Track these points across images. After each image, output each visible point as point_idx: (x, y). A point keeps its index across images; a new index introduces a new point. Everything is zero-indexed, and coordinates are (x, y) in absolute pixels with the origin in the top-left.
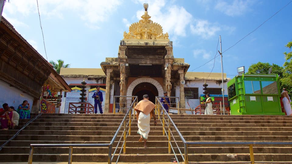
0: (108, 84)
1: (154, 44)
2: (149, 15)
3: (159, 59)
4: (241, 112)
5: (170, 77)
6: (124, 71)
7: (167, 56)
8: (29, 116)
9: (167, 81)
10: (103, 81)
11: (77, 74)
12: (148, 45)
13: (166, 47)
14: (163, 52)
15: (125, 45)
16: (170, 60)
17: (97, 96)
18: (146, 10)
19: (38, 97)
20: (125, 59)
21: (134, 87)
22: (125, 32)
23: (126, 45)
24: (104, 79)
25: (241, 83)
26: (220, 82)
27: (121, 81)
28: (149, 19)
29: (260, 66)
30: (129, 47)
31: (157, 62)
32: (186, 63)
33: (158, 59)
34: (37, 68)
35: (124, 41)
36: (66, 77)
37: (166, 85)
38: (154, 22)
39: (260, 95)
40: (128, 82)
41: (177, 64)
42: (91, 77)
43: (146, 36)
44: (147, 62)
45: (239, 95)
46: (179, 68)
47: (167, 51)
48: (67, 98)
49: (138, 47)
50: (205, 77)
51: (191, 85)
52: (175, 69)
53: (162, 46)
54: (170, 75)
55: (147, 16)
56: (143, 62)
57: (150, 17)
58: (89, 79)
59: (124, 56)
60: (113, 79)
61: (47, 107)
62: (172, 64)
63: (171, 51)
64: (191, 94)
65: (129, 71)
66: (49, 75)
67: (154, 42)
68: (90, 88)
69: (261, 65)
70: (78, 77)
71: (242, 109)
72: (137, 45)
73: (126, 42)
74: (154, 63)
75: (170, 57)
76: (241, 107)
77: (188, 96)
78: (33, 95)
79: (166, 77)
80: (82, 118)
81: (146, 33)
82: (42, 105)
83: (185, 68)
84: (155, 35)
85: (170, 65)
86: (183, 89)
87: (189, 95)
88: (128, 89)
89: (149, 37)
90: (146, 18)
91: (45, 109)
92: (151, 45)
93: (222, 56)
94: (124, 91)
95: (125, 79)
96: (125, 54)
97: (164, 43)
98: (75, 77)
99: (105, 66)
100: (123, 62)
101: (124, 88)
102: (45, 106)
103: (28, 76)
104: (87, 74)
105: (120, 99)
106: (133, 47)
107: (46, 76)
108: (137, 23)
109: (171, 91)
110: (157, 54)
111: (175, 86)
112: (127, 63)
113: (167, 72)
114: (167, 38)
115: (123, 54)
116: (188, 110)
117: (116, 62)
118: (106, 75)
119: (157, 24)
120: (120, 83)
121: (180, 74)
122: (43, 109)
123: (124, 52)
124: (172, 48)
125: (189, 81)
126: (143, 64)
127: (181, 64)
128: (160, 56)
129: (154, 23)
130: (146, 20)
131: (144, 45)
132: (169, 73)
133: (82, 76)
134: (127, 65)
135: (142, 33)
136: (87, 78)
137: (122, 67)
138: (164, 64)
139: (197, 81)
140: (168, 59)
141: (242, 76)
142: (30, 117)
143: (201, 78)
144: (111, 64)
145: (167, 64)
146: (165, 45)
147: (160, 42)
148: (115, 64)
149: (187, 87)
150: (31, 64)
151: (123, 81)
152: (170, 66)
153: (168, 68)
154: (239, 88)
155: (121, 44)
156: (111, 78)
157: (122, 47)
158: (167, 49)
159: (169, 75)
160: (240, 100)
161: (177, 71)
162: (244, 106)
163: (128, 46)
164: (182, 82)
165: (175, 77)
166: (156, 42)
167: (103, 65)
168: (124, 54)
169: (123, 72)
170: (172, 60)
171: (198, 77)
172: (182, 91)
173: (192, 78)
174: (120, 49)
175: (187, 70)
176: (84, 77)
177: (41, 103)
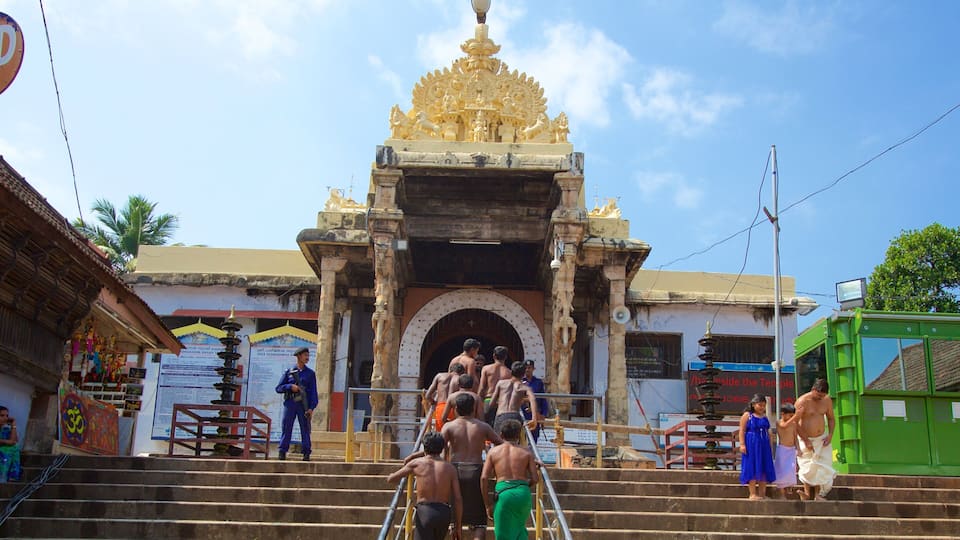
0: (325, 319)
1: (509, 162)
2: (491, 42)
3: (527, 222)
4: (845, 462)
5: (571, 296)
6: (389, 268)
7: (562, 212)
8: (17, 470)
9: (558, 310)
10: (309, 301)
11: (206, 270)
12: (487, 166)
13: (557, 176)
14: (548, 193)
15: (393, 164)
16: (572, 228)
17: (295, 386)
18: (481, 18)
19: (49, 387)
20: (396, 221)
21: (428, 329)
22: (398, 110)
23: (401, 164)
24: (312, 293)
25: (851, 346)
26: (766, 312)
27: (379, 309)
28: (494, 56)
29: (936, 242)
30: (410, 174)
31: (521, 234)
32: (634, 239)
33: (525, 219)
34: (45, 274)
35: (390, 149)
36: (160, 283)
37: (556, 326)
38: (511, 70)
39: (925, 397)
40: (404, 308)
41: (599, 240)
42: (259, 283)
43: (478, 129)
44: (483, 230)
45: (841, 394)
46: (607, 258)
47: (560, 192)
48: (165, 366)
49: (447, 174)
50: (709, 294)
51: (653, 324)
52: (592, 260)
53: (541, 171)
54: (571, 288)
55: (487, 45)
56: (467, 232)
57: (497, 49)
58: (253, 292)
59: (389, 209)
60: (346, 296)
61: (85, 422)
62: (581, 243)
63: (579, 191)
64: (654, 356)
65: (410, 263)
66: (95, 297)
67: (509, 155)
68: (254, 327)
69: (940, 238)
70: (206, 285)
71: (847, 451)
72: (443, 165)
73: (398, 151)
74: (510, 235)
75: (574, 216)
76: (844, 443)
77: (639, 367)
78: (32, 379)
79: (554, 293)
80: (222, 480)
81: (479, 114)
82: (67, 417)
83: (633, 258)
84: (516, 124)
85: (571, 247)
86: (619, 341)
87: (645, 361)
88: (406, 337)
89: (490, 132)
90: (482, 52)
91: (80, 431)
92: (500, 166)
93: (778, 229)
94: (388, 347)
95: (392, 298)
96: (396, 202)
97: (551, 161)
98: (198, 283)
99: (315, 246)
100: (387, 231)
101: (389, 335)
102: (79, 418)
103: (12, 308)
104: (244, 274)
105: (373, 379)
106: (428, 174)
107: (82, 300)
108: (445, 69)
109: (572, 351)
110: (523, 202)
111: (589, 324)
112: (402, 238)
113: (559, 275)
114: (562, 139)
115: (388, 201)
116: (640, 431)
117: (358, 232)
118: (320, 277)
119: (524, 76)
120: (374, 315)
121: (610, 281)
122: (72, 430)
123: (393, 192)
124: (582, 180)
125: (648, 306)
126: (464, 238)
127: (617, 241)
128: (533, 210)
129: (511, 73)
130: (481, 61)
131: (472, 166)
132: (565, 279)
133: (225, 281)
134: (403, 245)
135: (462, 116)
136: (244, 290)
137: (381, 255)
138: (549, 243)
139: (676, 309)
140: (566, 224)
141: (853, 318)
142: (22, 472)
143: (695, 294)
144: (339, 238)
145: (561, 246)
146: (553, 168)
147: (535, 155)
148: (356, 237)
149: (638, 330)
150: (24, 261)
151: (386, 308)
152: (570, 251)
153: (562, 259)
154: (841, 366)
155: (379, 159)
156: (340, 291)
157: (384, 172)
158: (560, 183)
159: (565, 286)
160: (844, 414)
161: (598, 271)
162: (859, 437)
163: (405, 170)
164: (618, 314)
165: (592, 291)
166: (518, 156)
167: (308, 242)
168: (393, 200)
169: (385, 273)
170: (581, 229)
171: (681, 293)
172: (616, 350)
173: (660, 294)
174: (376, 179)
175: (639, 267)
176: (230, 284)
177: (64, 407)
